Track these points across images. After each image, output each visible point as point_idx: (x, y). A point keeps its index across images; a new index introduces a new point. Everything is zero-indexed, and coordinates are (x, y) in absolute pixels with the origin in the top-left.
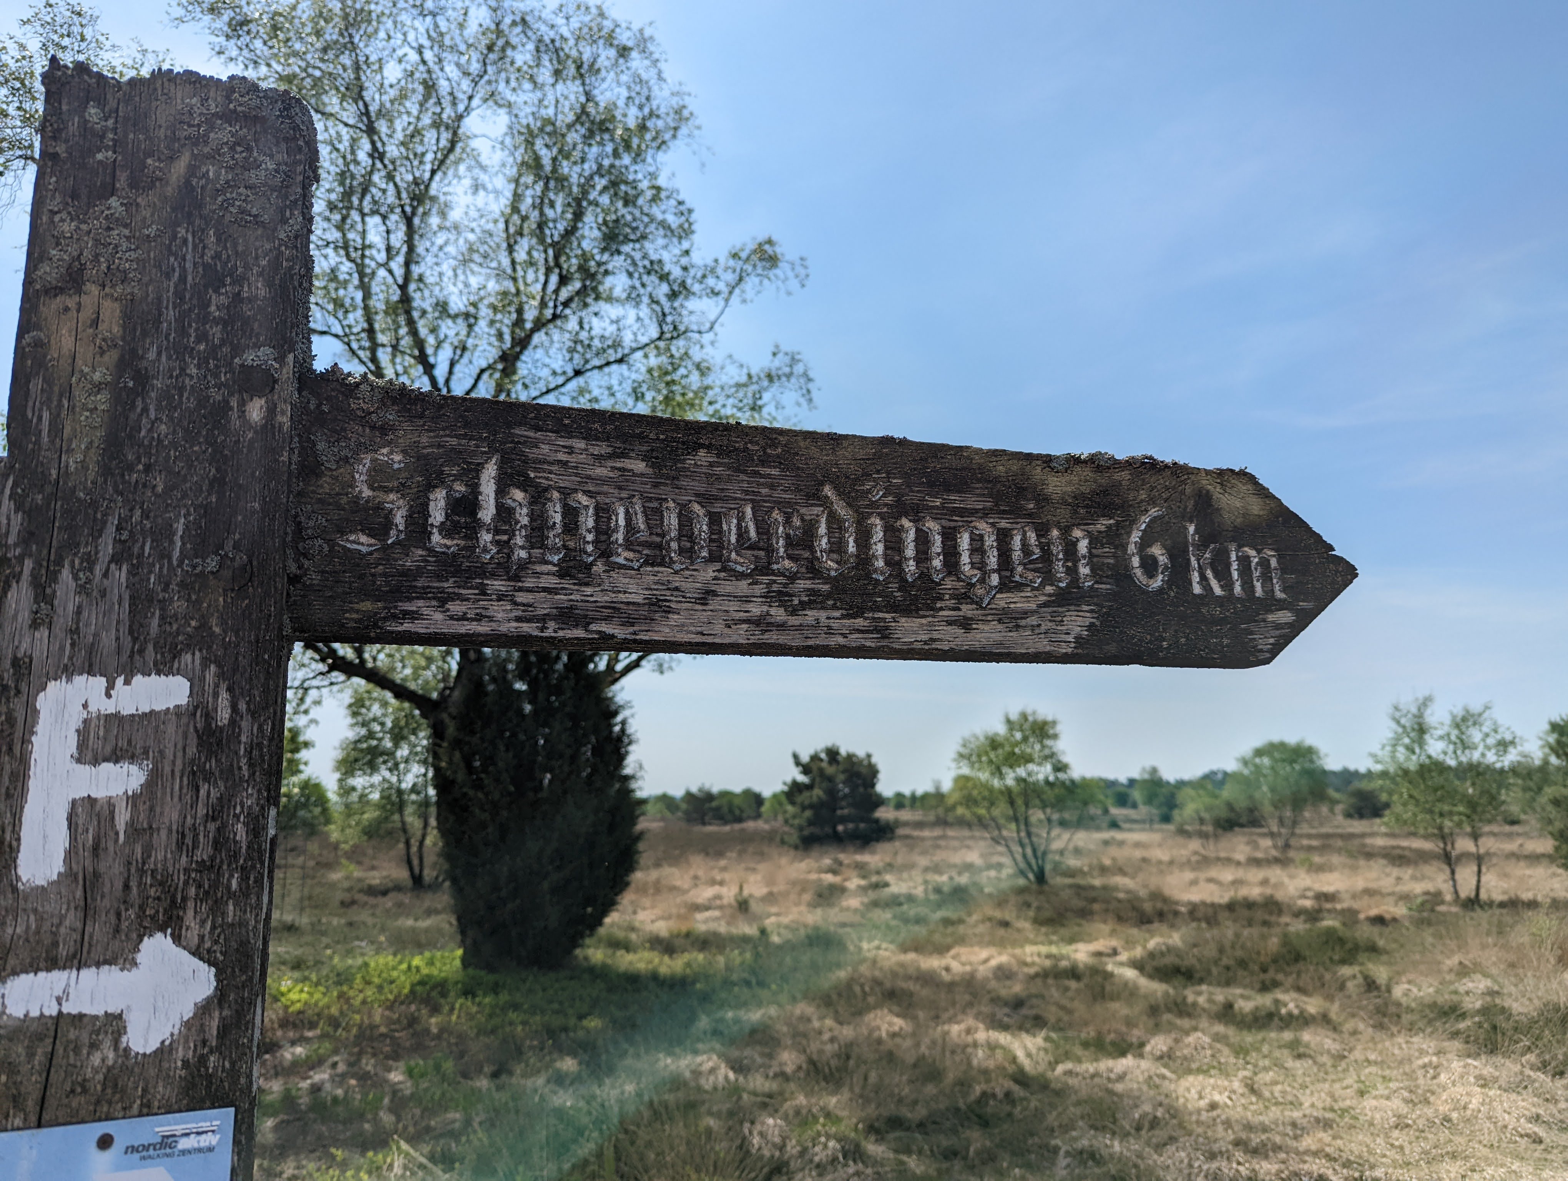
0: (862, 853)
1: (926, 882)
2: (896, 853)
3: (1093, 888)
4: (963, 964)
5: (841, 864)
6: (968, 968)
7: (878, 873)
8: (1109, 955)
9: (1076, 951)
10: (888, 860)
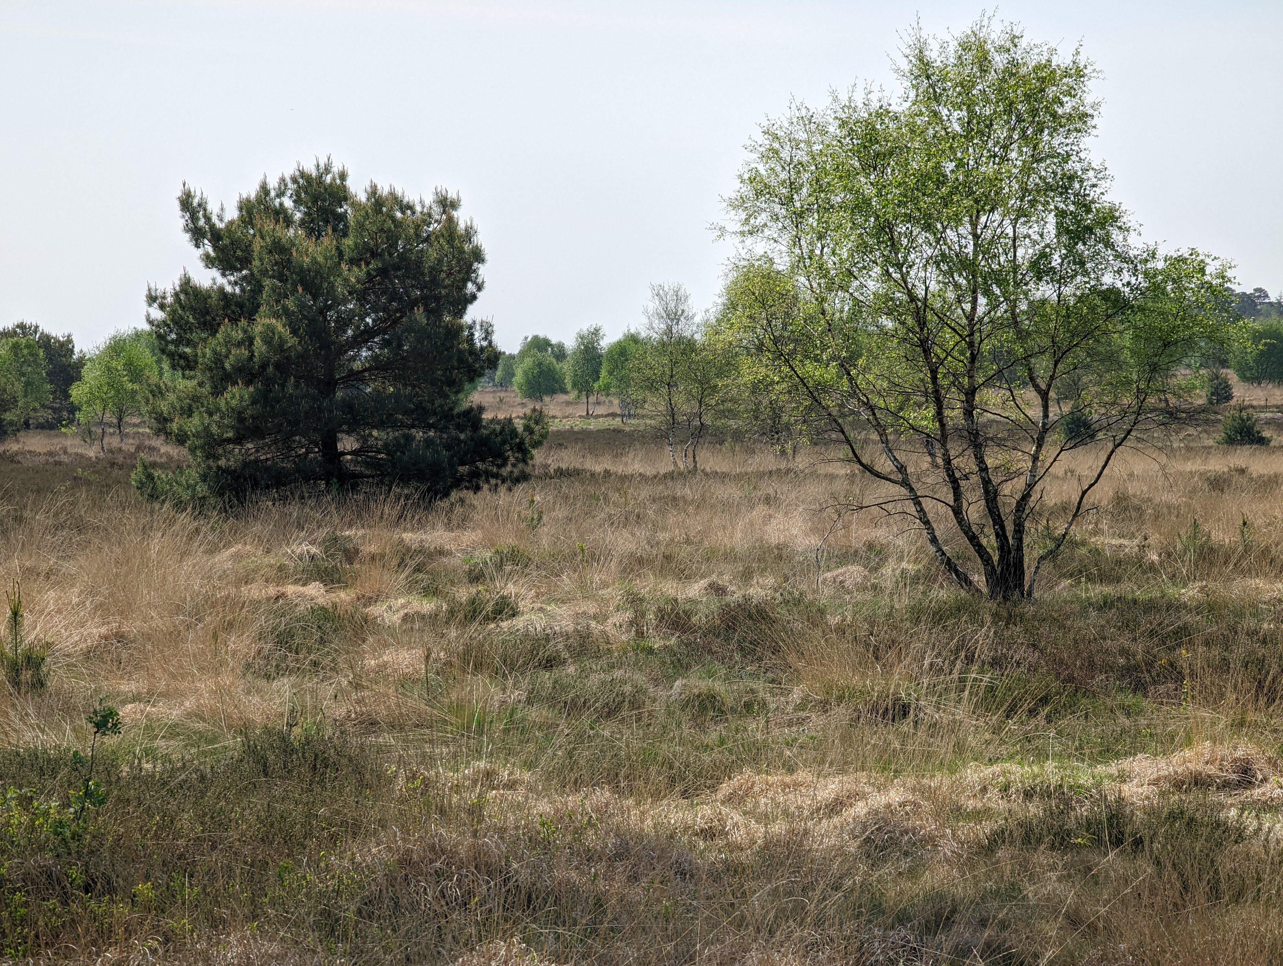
0: (421, 525)
1: (635, 600)
2: (535, 523)
3: (1174, 607)
4: (765, 818)
5: (351, 555)
6: (779, 828)
7: (475, 577)
8: (1226, 785)
9: (1123, 778)
10: (508, 541)
